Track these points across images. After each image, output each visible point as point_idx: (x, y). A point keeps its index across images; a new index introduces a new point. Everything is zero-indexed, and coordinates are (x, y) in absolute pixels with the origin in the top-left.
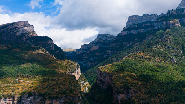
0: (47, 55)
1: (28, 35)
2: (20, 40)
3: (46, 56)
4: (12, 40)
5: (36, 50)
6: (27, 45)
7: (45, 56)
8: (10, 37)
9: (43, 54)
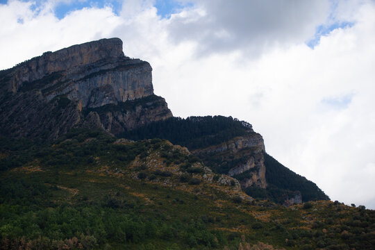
0: (193, 183)
1: (120, 118)
2: (54, 121)
3: (190, 189)
4: (17, 126)
5: (133, 159)
6: (90, 139)
7: (184, 187)
8: (11, 112)
9: (170, 175)
